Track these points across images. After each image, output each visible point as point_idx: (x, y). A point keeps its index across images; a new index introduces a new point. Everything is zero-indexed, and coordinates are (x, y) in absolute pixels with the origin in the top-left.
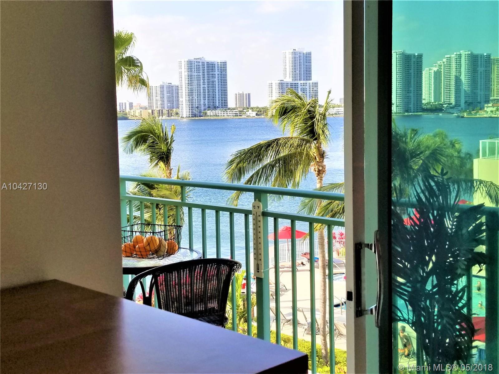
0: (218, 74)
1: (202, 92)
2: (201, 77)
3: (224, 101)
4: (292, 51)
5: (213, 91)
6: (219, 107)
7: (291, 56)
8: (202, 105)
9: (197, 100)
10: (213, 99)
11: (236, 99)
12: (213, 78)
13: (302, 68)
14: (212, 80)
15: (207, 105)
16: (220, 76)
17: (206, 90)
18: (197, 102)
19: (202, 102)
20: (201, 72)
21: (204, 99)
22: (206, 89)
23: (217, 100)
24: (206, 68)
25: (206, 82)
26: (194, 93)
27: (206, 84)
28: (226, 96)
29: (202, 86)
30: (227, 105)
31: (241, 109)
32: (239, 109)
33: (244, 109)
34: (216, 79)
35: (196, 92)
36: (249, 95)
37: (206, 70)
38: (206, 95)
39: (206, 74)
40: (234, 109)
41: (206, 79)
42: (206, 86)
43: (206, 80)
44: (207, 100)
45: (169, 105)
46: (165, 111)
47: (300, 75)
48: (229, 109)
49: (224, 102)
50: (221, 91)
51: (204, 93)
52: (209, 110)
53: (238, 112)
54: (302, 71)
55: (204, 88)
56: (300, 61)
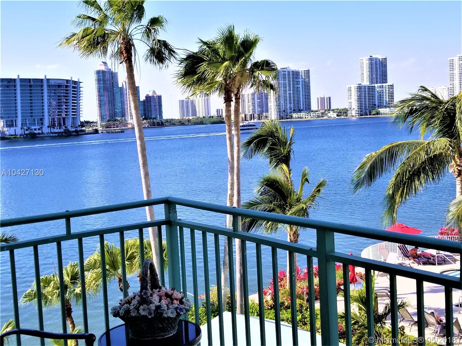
0: (302, 81)
1: (288, 97)
2: (287, 84)
3: (308, 104)
4: (369, 57)
5: (298, 96)
6: (303, 110)
7: (368, 62)
8: (288, 109)
9: (283, 105)
10: (298, 103)
11: (318, 102)
12: (297, 85)
13: (378, 72)
14: (296, 86)
15: (292, 109)
16: (303, 82)
17: (292, 96)
18: (283, 106)
19: (288, 106)
20: (287, 79)
21: (290, 103)
22: (292, 94)
23: (302, 104)
24: (291, 76)
25: (291, 88)
26: (281, 99)
27: (292, 90)
28: (310, 100)
29: (288, 92)
30: (311, 108)
31: (323, 111)
32: (321, 111)
33: (325, 111)
34: (300, 86)
35: (283, 97)
36: (330, 98)
37: (291, 78)
38: (292, 100)
39: (291, 81)
40: (317, 111)
41: (291, 85)
42: (291, 92)
43: (291, 87)
44: (292, 104)
45: (259, 109)
46: (256, 115)
47: (376, 79)
48: (312, 111)
49: (308, 106)
50: (305, 96)
51: (290, 98)
52: (294, 113)
53: (320, 114)
54: (379, 75)
55: (290, 94)
56: (376, 66)
